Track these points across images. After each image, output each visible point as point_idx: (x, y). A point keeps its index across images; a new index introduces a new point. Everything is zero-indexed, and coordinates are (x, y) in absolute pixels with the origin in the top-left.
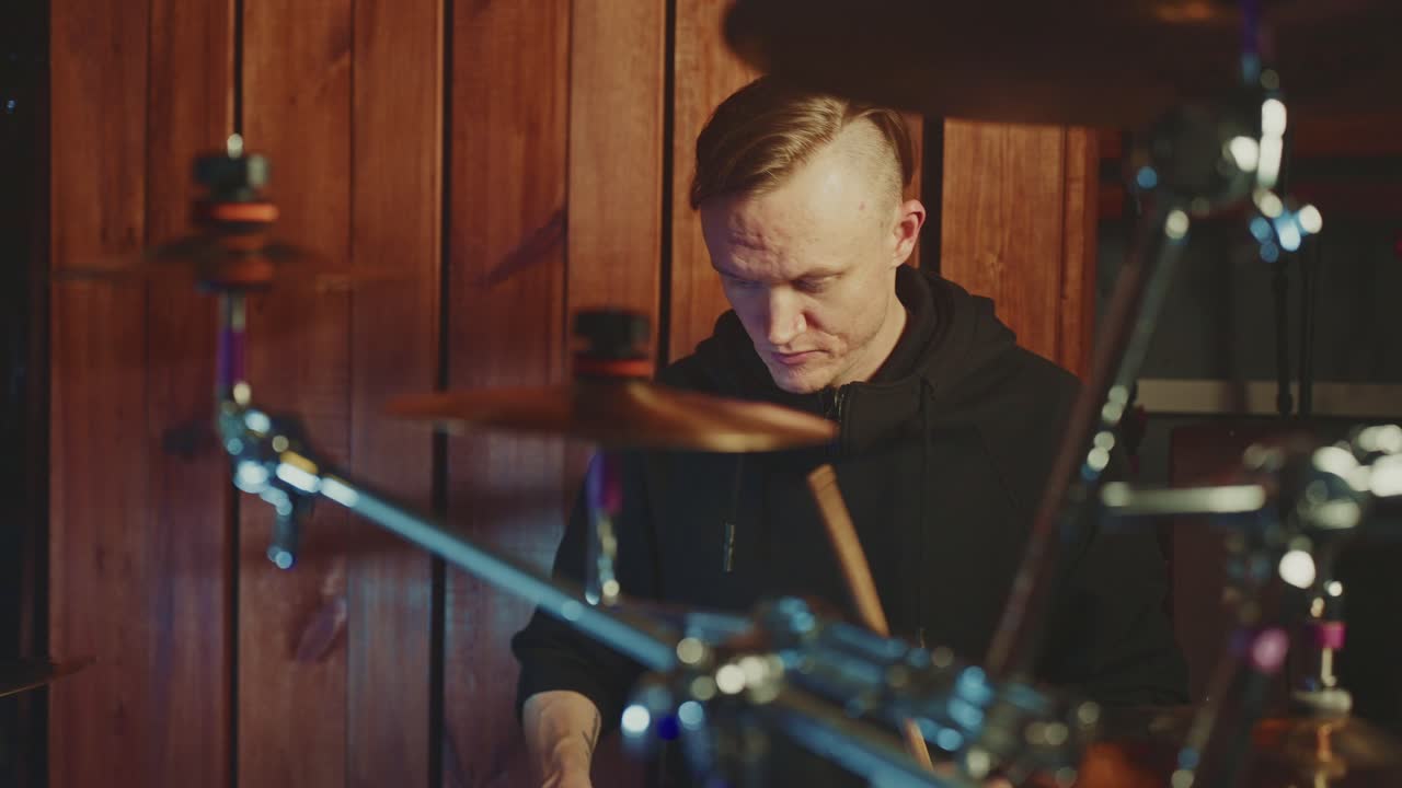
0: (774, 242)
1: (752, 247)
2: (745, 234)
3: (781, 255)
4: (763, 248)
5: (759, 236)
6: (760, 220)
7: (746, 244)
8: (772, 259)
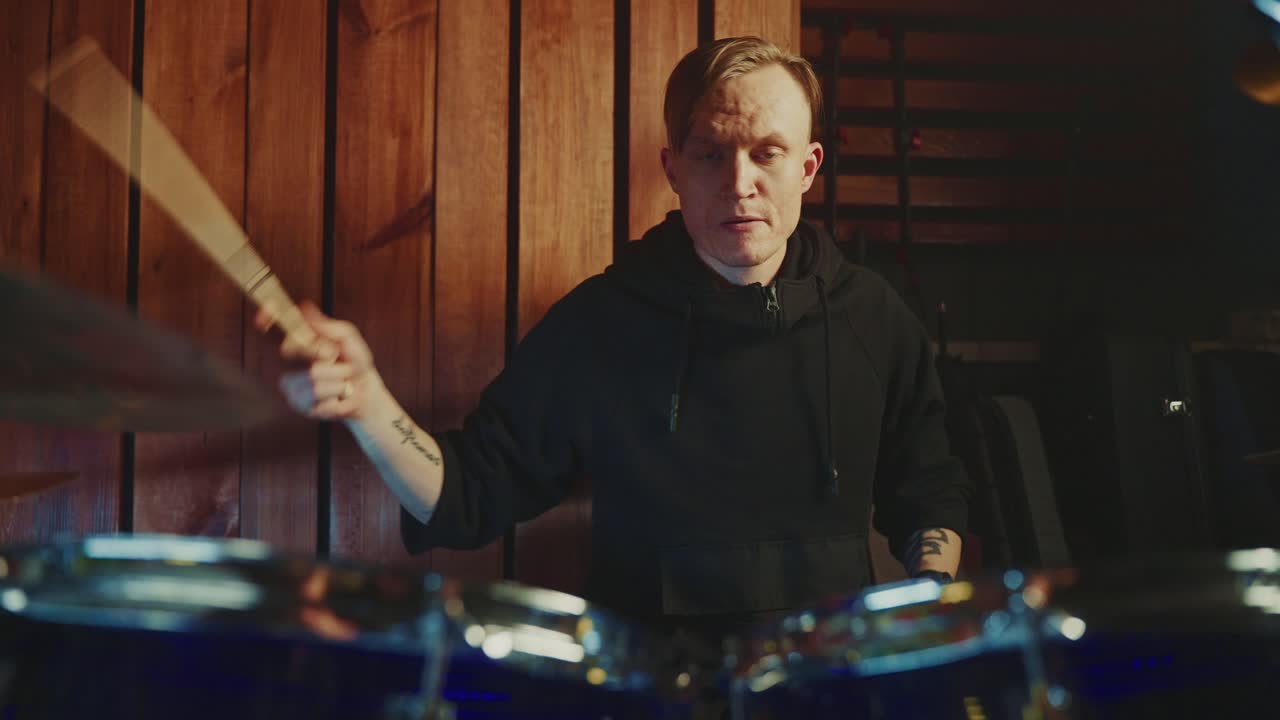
0: (747, 108)
1: (729, 113)
2: (724, 102)
3: (752, 120)
4: (738, 113)
5: (737, 103)
6: (738, 91)
7: (724, 111)
8: (744, 121)
